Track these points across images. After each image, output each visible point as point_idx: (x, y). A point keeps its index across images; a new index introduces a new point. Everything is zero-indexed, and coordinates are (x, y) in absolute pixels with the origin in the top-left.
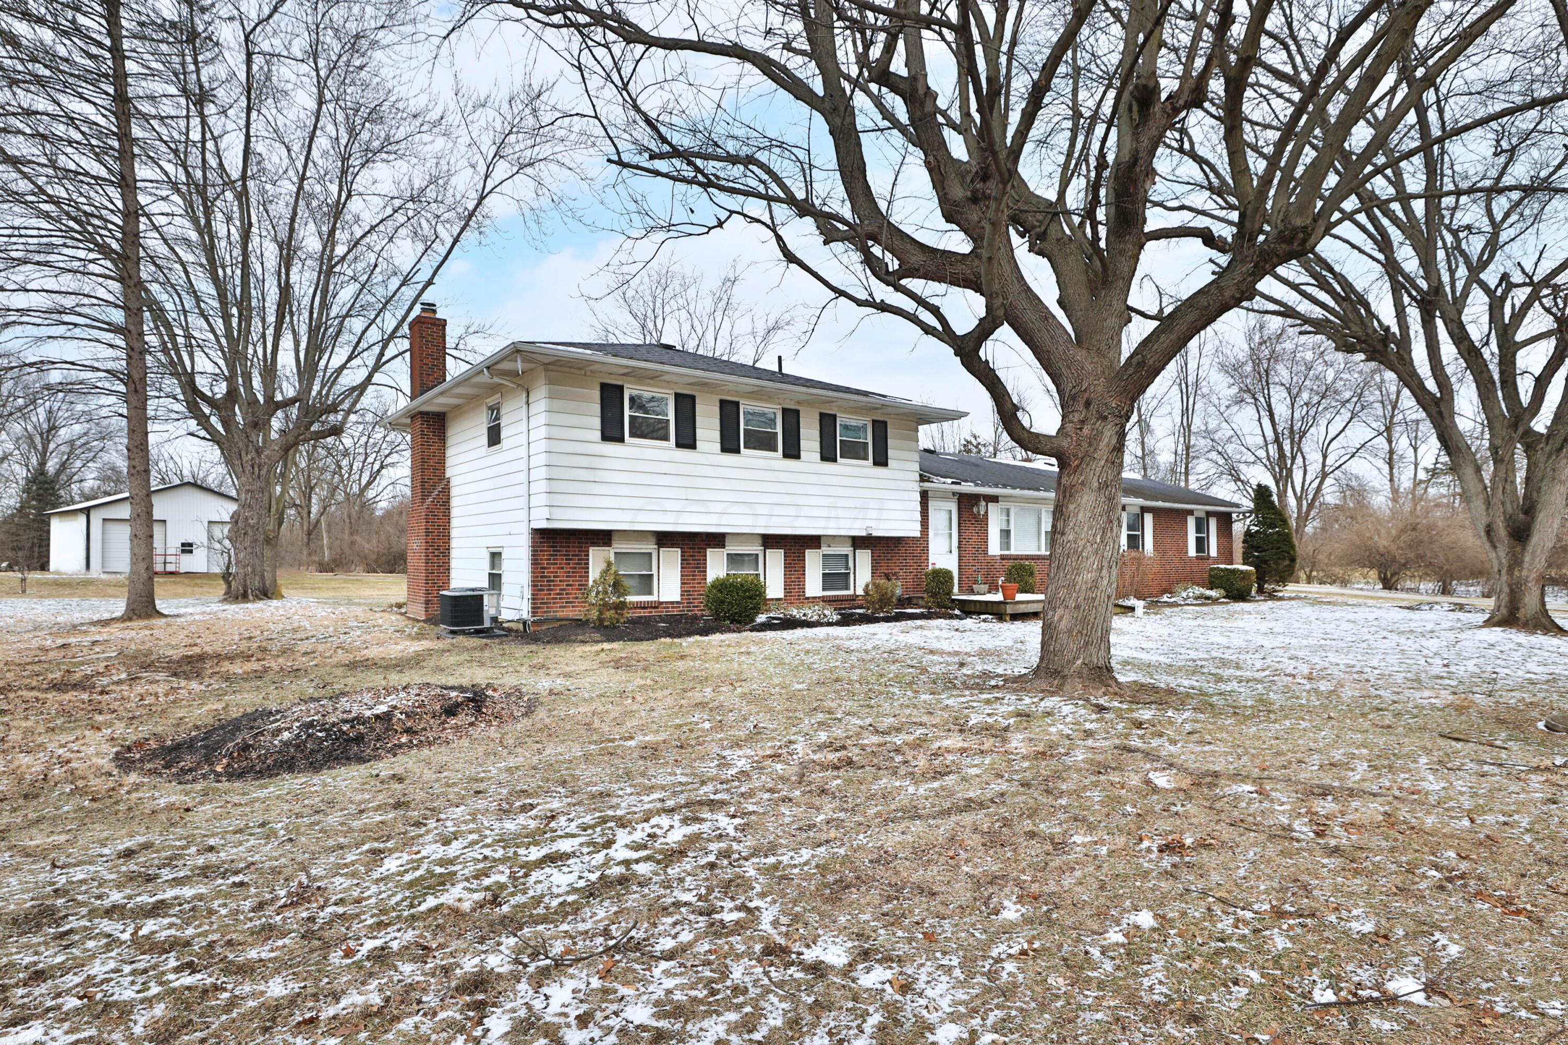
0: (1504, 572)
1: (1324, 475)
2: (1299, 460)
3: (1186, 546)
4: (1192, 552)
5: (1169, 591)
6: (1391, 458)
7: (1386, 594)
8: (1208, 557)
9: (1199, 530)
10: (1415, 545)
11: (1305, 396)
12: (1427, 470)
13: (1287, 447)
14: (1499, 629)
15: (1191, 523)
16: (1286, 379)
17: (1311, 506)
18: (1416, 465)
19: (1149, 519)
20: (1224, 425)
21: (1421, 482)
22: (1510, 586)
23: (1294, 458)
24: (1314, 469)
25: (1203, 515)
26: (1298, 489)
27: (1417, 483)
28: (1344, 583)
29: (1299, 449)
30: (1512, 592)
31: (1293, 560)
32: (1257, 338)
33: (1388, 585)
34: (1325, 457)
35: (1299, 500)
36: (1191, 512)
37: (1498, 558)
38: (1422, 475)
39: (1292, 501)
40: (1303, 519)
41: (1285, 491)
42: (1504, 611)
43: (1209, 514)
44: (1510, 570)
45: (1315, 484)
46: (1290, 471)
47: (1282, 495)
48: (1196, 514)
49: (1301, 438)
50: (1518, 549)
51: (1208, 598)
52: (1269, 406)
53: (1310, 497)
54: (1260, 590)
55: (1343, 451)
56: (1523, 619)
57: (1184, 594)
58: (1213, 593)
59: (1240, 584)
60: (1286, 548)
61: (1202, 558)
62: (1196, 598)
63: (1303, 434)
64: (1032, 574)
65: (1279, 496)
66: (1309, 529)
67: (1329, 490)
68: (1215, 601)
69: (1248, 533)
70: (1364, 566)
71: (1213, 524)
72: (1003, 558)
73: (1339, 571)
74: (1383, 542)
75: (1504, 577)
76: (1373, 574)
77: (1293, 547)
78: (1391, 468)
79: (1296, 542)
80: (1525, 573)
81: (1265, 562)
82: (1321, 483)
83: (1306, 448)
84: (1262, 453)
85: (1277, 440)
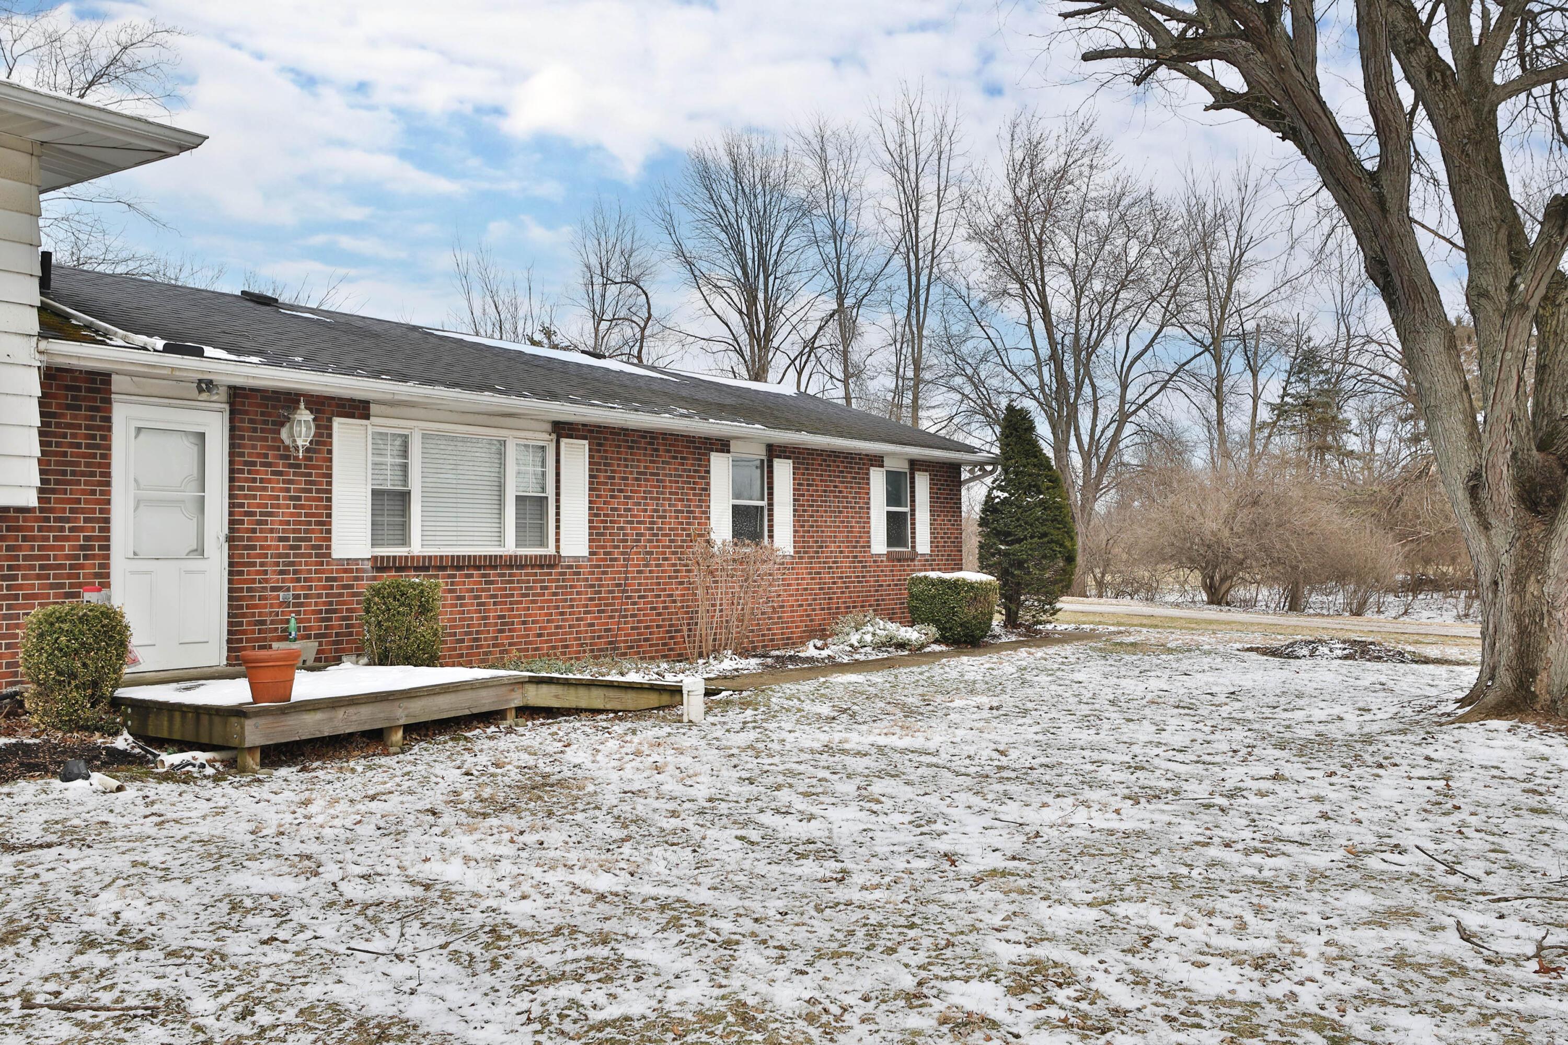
0: (1505, 584)
1: (1123, 418)
2: (1087, 390)
3: (866, 532)
4: (879, 544)
5: (822, 633)
6: (1218, 389)
7: (1213, 613)
8: (913, 556)
9: (894, 497)
10: (1256, 529)
11: (1097, 285)
12: (1273, 407)
13: (1070, 372)
14: (1501, 725)
15: (878, 482)
16: (1068, 255)
17: (1103, 466)
18: (1256, 398)
19: (783, 471)
20: (976, 331)
21: (1264, 425)
22: (1518, 618)
23: (1079, 387)
24: (1109, 408)
25: (904, 467)
26: (1086, 439)
27: (1256, 427)
28: (1150, 592)
29: (1088, 373)
30: (1523, 632)
31: (1070, 559)
32: (1025, 182)
33: (1217, 597)
34: (1124, 387)
35: (1086, 457)
36: (877, 460)
37: (1492, 551)
38: (1264, 414)
39: (1076, 460)
40: (1093, 487)
41: (1067, 442)
42: (1505, 678)
43: (915, 465)
44: (1519, 584)
45: (1110, 433)
46: (1074, 409)
47: (1061, 447)
48: (890, 464)
49: (1089, 356)
50: (1537, 530)
51: (901, 645)
52: (1042, 294)
53: (1102, 453)
54: (1011, 622)
55: (1150, 379)
56: (1544, 697)
57: (854, 639)
58: (911, 634)
59: (969, 612)
60: (1056, 535)
61: (900, 559)
62: (879, 647)
63: (1092, 349)
64: (425, 609)
65: (1057, 450)
66: (1100, 506)
67: (1127, 442)
68: (916, 652)
69: (990, 507)
70: (1180, 565)
71: (923, 484)
72: (381, 565)
73: (1143, 573)
74: (1211, 525)
75: (1506, 597)
76: (1195, 578)
77: (1070, 534)
78: (1220, 406)
79: (1080, 527)
80: (1550, 588)
81: (1020, 564)
82: (1119, 430)
83: (1097, 372)
84: (1032, 381)
85: (1056, 358)
